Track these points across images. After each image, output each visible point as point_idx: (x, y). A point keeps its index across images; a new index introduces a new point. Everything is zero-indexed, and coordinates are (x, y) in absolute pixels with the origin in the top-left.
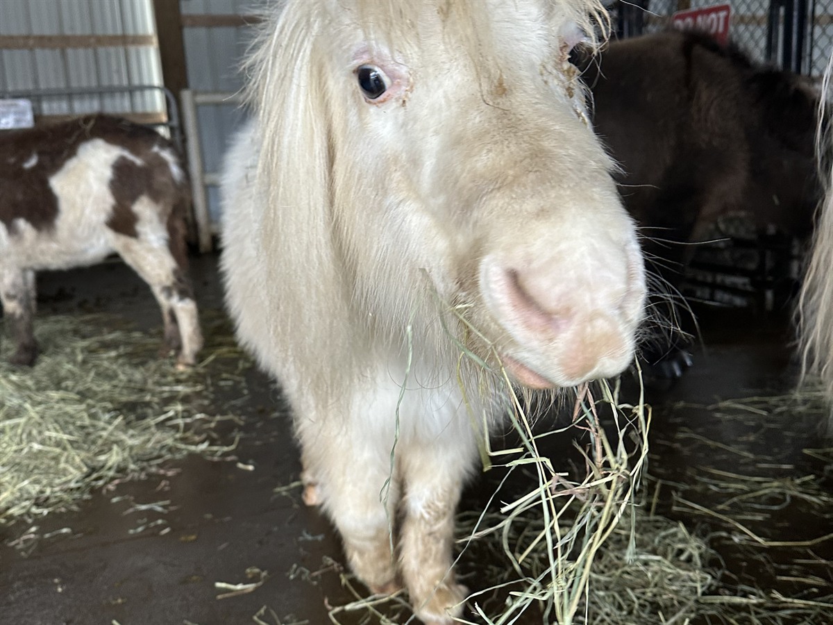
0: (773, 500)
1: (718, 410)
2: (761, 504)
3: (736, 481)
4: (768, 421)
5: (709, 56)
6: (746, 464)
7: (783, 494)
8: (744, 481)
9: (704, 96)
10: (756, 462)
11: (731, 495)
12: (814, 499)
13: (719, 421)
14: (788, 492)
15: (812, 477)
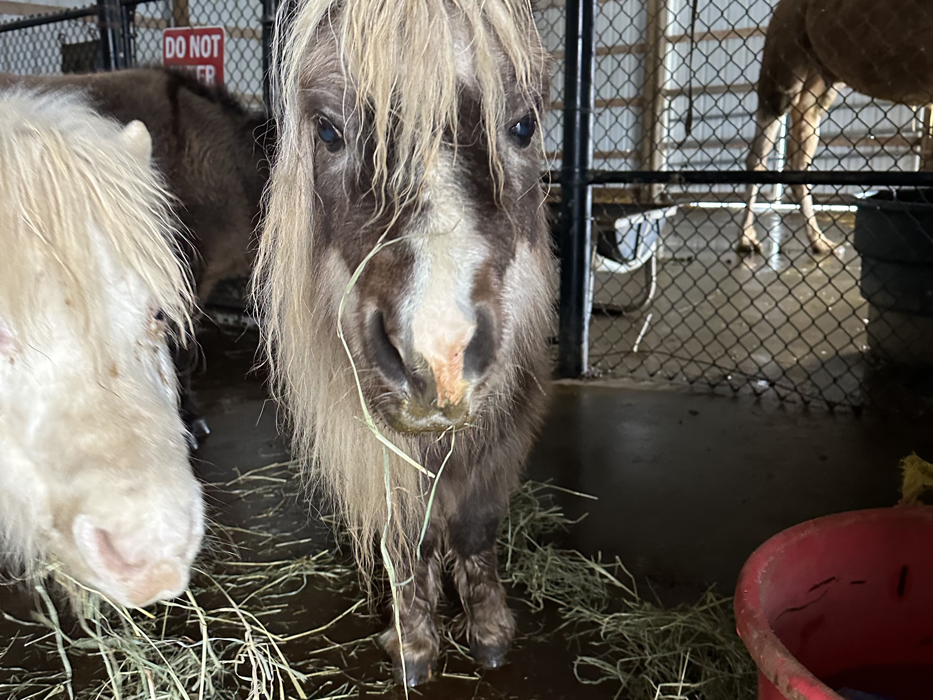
0: (292, 585)
1: (236, 486)
2: (278, 594)
3: (254, 570)
4: (287, 490)
5: (197, 101)
6: (265, 547)
7: (301, 576)
8: (262, 569)
9: (196, 146)
10: (275, 541)
11: (251, 589)
12: (329, 574)
13: (238, 498)
14: (305, 573)
15: (327, 551)
